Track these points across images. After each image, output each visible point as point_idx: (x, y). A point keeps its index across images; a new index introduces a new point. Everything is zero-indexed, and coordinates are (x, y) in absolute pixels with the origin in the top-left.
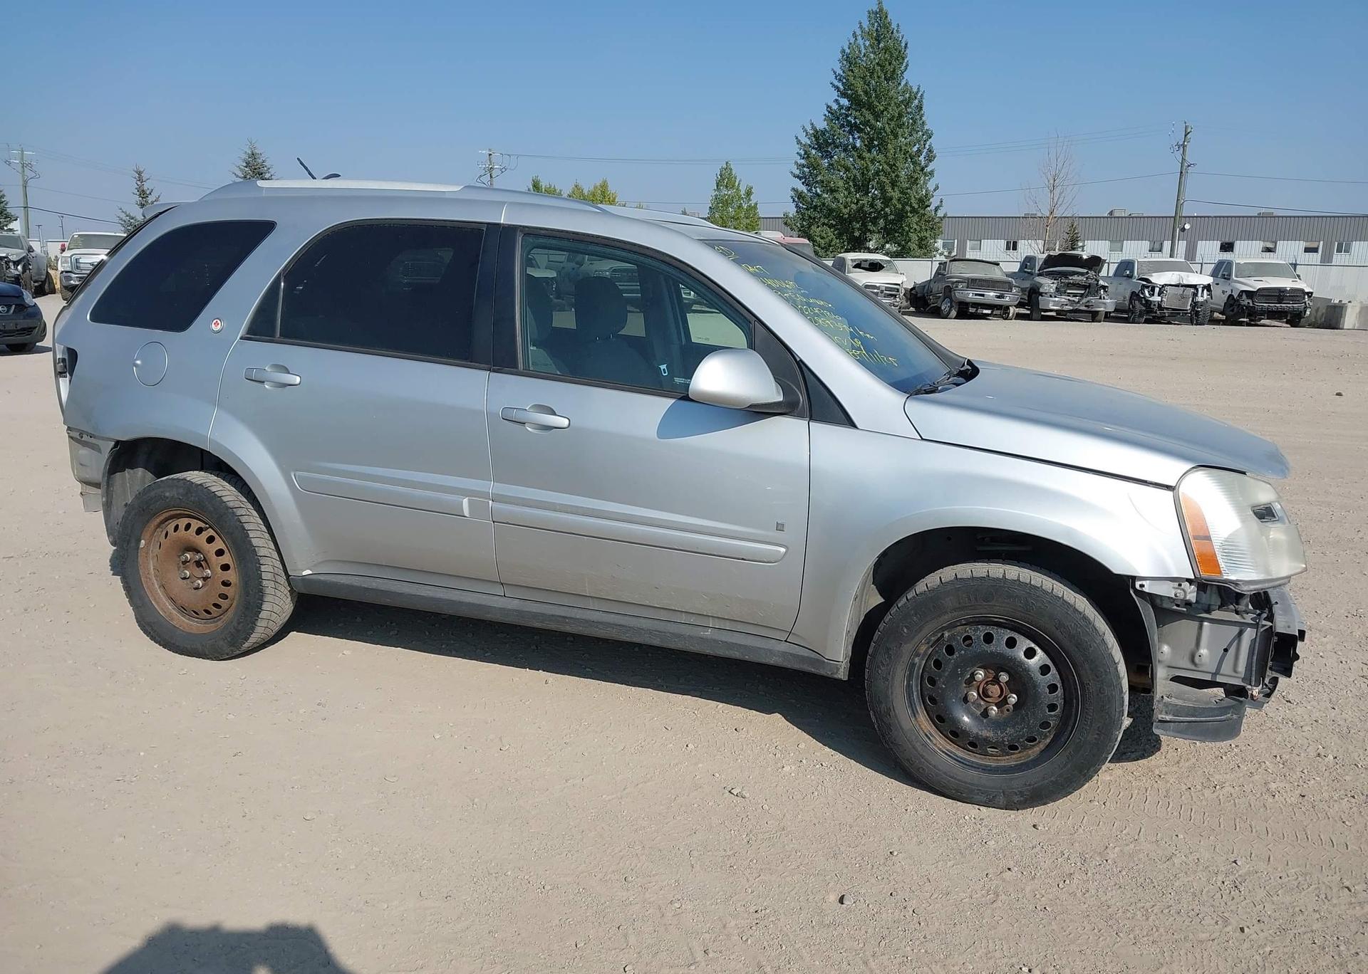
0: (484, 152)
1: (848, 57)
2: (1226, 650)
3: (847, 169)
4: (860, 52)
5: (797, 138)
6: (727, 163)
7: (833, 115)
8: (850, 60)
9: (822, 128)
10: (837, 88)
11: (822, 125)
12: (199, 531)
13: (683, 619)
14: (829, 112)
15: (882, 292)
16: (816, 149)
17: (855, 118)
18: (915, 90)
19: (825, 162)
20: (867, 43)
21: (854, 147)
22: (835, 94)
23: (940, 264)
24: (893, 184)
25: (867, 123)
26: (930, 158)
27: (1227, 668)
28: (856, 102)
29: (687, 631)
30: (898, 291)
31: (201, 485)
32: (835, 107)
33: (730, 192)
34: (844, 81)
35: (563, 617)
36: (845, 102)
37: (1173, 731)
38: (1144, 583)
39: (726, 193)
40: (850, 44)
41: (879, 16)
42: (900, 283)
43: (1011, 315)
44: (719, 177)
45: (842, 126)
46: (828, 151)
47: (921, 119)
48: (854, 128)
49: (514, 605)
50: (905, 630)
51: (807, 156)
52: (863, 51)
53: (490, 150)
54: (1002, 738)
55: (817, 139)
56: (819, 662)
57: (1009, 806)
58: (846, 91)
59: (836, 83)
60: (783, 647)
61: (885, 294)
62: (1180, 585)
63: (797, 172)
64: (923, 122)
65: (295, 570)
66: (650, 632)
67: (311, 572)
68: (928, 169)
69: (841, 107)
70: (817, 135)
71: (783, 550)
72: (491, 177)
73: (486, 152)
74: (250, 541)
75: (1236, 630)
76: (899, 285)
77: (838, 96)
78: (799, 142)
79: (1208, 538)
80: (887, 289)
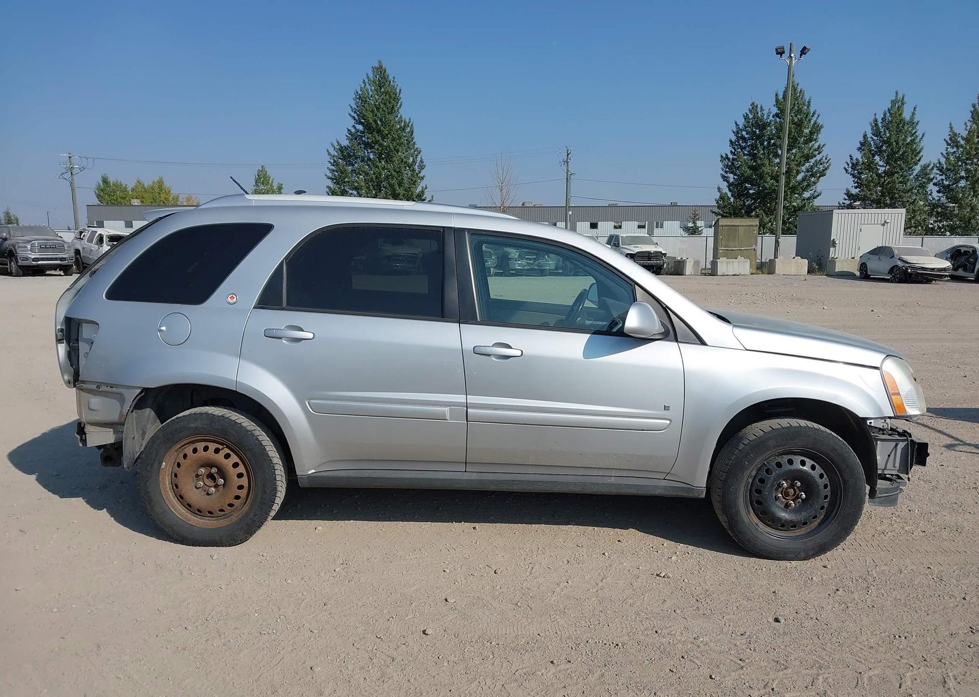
0: (65, 155)
1: (360, 97)
2: (889, 456)
3: (367, 174)
4: (368, 94)
5: (328, 151)
6: (262, 167)
7: (353, 136)
8: (362, 99)
9: (345, 145)
10: (354, 117)
11: (345, 143)
12: (217, 451)
13: (595, 473)
14: (350, 134)
16: (342, 159)
17: (368, 138)
18: (408, 121)
19: (350, 168)
20: (373, 88)
21: (369, 159)
22: (352, 122)
24: (400, 185)
25: (377, 142)
26: (422, 167)
27: (890, 466)
28: (368, 128)
29: (600, 480)
31: (222, 416)
32: (353, 130)
33: (265, 188)
34: (358, 113)
35: (513, 480)
36: (360, 127)
37: (878, 503)
38: (872, 421)
39: (263, 188)
40: (361, 88)
41: (380, 71)
42: (417, 253)
43: (492, 273)
44: (257, 177)
45: (359, 144)
46: (350, 161)
47: (413, 139)
48: (368, 145)
49: (474, 476)
51: (335, 163)
52: (371, 93)
53: (69, 154)
54: (801, 518)
55: (342, 152)
56: (691, 489)
57: (806, 558)
58: (360, 118)
59: (352, 114)
60: (664, 483)
62: (885, 421)
63: (330, 175)
64: (414, 143)
65: (303, 471)
66: (575, 484)
67: (314, 471)
68: (421, 175)
69: (357, 131)
70: (342, 149)
71: (668, 422)
72: (72, 174)
73: (67, 155)
74: (267, 454)
75: (894, 444)
77: (355, 123)
78: (329, 154)
79: (899, 394)
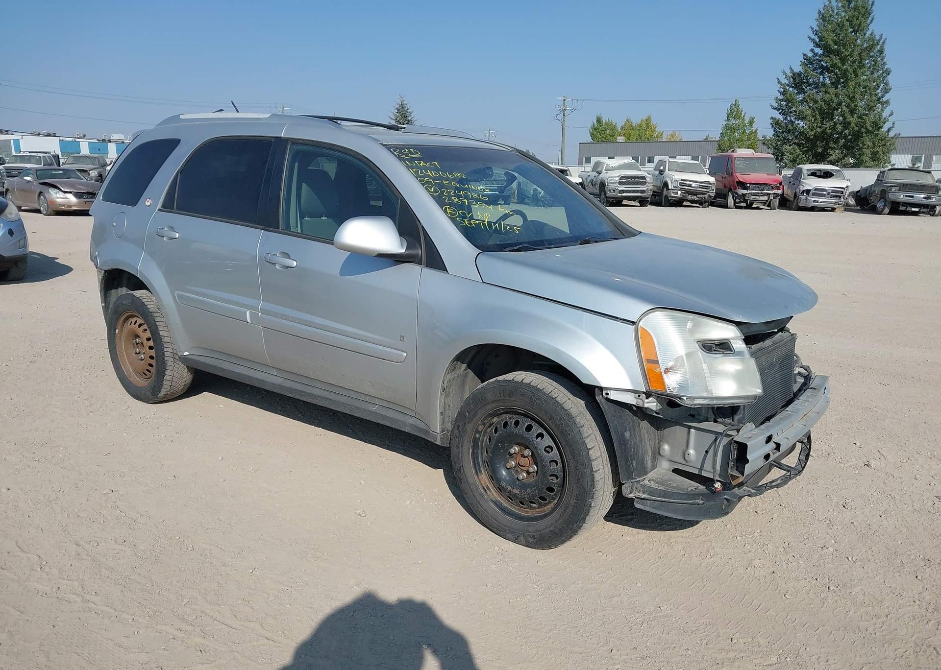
0: (560, 98)
1: (823, 16)
2: (707, 452)
3: (816, 102)
4: (833, 11)
5: (778, 79)
6: (736, 100)
7: (808, 62)
8: (824, 18)
9: (798, 71)
10: (813, 40)
11: (798, 69)
12: (140, 325)
14: (805, 59)
15: (829, 194)
16: (793, 87)
17: (826, 63)
18: (878, 38)
19: (800, 97)
20: (840, 5)
21: (824, 85)
22: (811, 45)
23: (880, 172)
24: (852, 112)
25: (834, 66)
26: (886, 91)
27: (708, 466)
28: (828, 51)
29: (363, 406)
30: (842, 193)
32: (810, 55)
33: (737, 122)
34: (820, 34)
36: (819, 51)
38: (608, 392)
39: (734, 122)
40: (825, 6)
42: (844, 187)
43: (937, 212)
44: (729, 111)
45: (815, 69)
46: (802, 89)
47: (882, 59)
48: (825, 69)
49: (283, 382)
50: (467, 414)
51: (784, 93)
52: (836, 11)
53: (564, 97)
55: (794, 80)
58: (821, 43)
59: (813, 36)
60: (411, 421)
61: (831, 195)
62: (639, 396)
63: (776, 105)
64: (884, 63)
66: (344, 404)
67: (188, 354)
68: (884, 99)
69: (816, 55)
70: (795, 76)
71: (405, 355)
72: (564, 115)
73: (562, 98)
74: (159, 333)
75: (713, 437)
76: (844, 188)
77: (814, 46)
78: (780, 83)
79: (657, 362)
80: (833, 191)
